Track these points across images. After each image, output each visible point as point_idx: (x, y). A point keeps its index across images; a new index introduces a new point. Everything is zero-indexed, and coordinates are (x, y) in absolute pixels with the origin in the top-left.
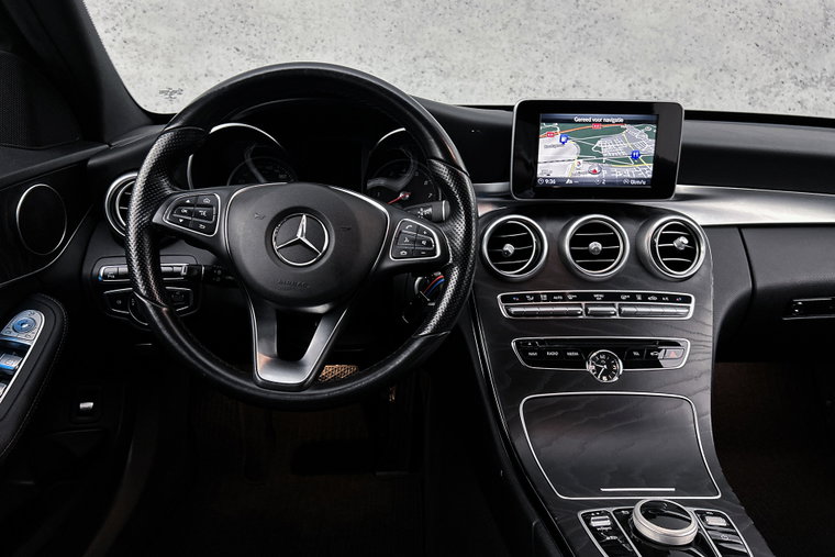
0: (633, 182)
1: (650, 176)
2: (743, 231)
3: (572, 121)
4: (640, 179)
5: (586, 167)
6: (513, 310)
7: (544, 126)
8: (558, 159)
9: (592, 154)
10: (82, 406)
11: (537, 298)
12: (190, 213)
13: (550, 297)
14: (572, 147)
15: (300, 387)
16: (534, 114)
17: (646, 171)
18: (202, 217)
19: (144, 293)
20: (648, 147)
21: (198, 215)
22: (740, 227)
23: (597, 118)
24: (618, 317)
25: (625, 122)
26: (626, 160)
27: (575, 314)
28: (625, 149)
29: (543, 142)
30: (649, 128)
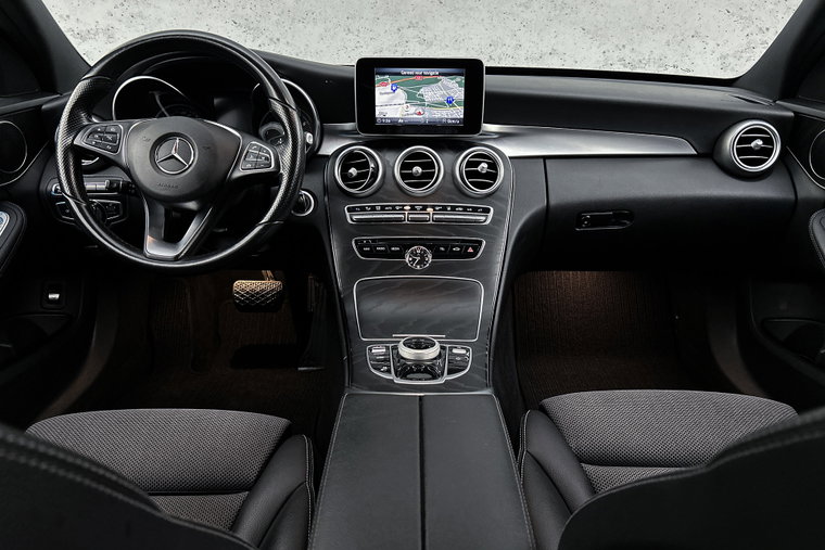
0: (450, 121)
1: (462, 116)
2: (547, 161)
3: (399, 74)
4: (455, 119)
5: (412, 109)
6: (354, 217)
7: (378, 78)
8: (391, 103)
9: (416, 99)
10: (51, 296)
11: (373, 208)
12: (100, 138)
13: (383, 208)
14: (401, 95)
15: (176, 259)
16: (370, 69)
17: (458, 113)
18: (109, 141)
19: (68, 193)
20: (459, 93)
21: (106, 140)
22: (545, 158)
23: (419, 71)
24: (431, 222)
25: (440, 74)
26: (442, 104)
27: (399, 220)
28: (441, 96)
29: (378, 90)
30: (459, 79)
